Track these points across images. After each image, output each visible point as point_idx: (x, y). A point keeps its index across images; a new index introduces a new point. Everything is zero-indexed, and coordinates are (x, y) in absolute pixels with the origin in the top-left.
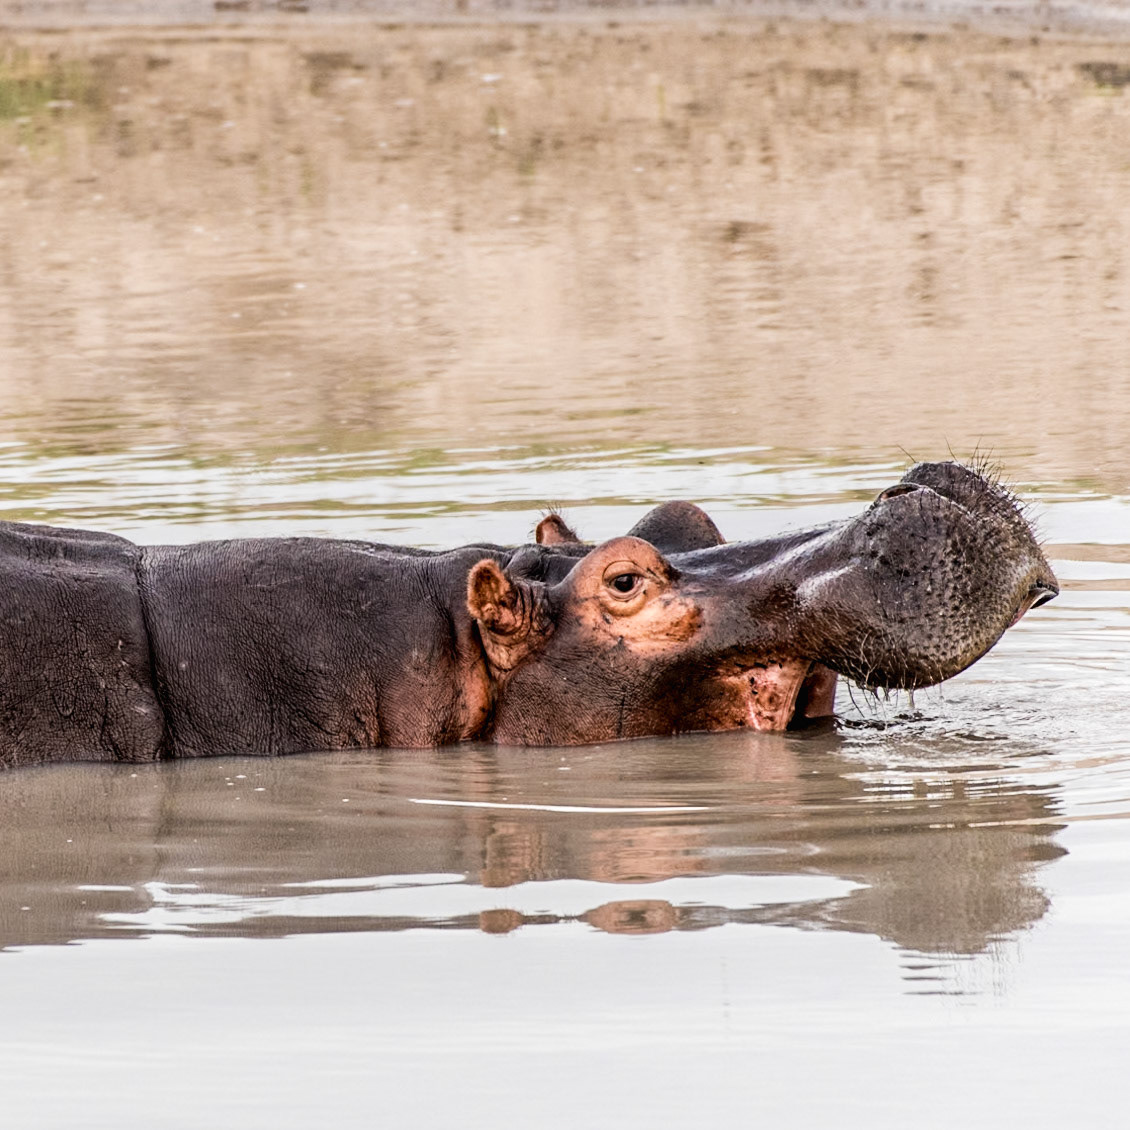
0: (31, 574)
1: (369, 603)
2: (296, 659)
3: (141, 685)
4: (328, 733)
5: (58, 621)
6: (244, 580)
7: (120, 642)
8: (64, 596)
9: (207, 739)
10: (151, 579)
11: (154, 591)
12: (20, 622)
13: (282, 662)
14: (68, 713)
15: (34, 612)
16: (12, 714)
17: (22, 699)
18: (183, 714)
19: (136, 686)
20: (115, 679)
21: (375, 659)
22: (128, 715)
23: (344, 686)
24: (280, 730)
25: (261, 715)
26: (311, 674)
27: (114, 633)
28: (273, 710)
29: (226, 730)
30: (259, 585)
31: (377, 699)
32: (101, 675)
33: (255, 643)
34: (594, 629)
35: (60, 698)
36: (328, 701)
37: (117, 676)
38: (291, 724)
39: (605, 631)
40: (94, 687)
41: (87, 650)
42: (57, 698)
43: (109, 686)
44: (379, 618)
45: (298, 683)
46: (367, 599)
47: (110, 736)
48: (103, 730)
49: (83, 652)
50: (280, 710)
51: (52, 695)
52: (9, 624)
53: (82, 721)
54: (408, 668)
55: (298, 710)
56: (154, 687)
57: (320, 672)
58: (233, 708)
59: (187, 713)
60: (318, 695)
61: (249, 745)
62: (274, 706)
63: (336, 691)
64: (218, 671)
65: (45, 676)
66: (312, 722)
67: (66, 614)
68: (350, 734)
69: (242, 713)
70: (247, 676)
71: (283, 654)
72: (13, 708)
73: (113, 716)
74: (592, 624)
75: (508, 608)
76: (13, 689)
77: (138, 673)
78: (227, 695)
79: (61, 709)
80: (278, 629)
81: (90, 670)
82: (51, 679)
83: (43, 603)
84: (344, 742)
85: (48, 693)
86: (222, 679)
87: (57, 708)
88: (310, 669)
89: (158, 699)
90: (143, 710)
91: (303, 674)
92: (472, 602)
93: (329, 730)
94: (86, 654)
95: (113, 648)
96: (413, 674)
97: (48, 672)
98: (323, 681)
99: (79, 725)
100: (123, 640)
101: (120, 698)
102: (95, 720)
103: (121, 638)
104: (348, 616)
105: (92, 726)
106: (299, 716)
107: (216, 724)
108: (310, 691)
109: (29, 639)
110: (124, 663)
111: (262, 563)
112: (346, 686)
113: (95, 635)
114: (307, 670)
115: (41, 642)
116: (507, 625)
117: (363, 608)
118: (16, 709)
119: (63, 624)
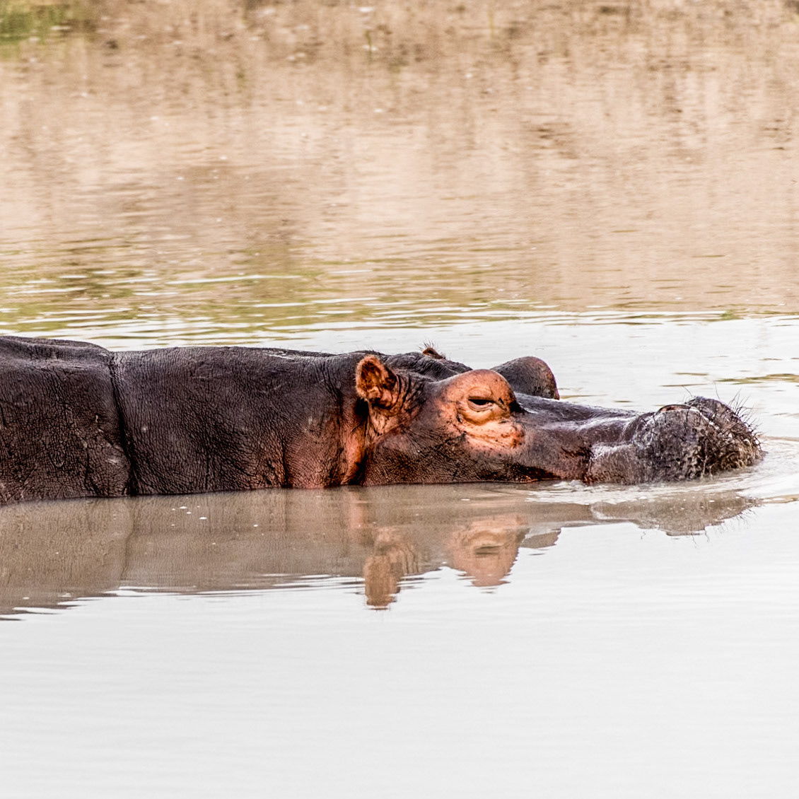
0: (32, 370)
1: (280, 386)
2: (225, 424)
3: (112, 444)
4: (248, 475)
5: (52, 403)
6: (189, 374)
7: (97, 417)
8: (56, 385)
9: (162, 479)
10: (121, 371)
11: (123, 379)
12: (24, 404)
13: (216, 427)
14: (60, 465)
15: (35, 397)
16: (20, 467)
17: (26, 457)
18: (145, 463)
19: (109, 445)
20: (94, 442)
21: (282, 423)
22: (104, 466)
23: (259, 443)
24: (214, 474)
25: (199, 462)
26: (236, 435)
27: (92, 411)
28: (208, 460)
29: (175, 473)
30: (200, 377)
31: (284, 451)
32: (85, 439)
33: (196, 414)
34: (448, 422)
35: (54, 455)
36: (248, 453)
37: (96, 439)
38: (221, 469)
39: (454, 425)
40: (80, 447)
41: (74, 423)
42: (52, 455)
43: (90, 446)
44: (286, 395)
45: (227, 441)
46: (278, 383)
47: (91, 480)
48: (86, 476)
49: (71, 424)
50: (214, 459)
51: (48, 453)
52: (17, 406)
53: (71, 470)
54: (305, 430)
55: (227, 459)
56: (123, 445)
57: (243, 433)
58: (179, 458)
59: (147, 462)
60: (240, 449)
61: (190, 483)
62: (210, 456)
63: (254, 446)
64: (169, 433)
65: (43, 441)
66: (236, 467)
67: (58, 398)
68: (264, 476)
69: (186, 461)
70: (190, 436)
71: (216, 422)
72: (20, 463)
73: (93, 466)
74: (447, 418)
75: (388, 389)
76: (20, 450)
77: (111, 437)
78: (176, 449)
79: (55, 463)
80: (213, 405)
81: (76, 436)
82: (48, 443)
83: (41, 390)
84: (260, 481)
85: (45, 452)
86: (172, 438)
87: (52, 462)
88: (235, 431)
89: (126, 453)
90: (114, 461)
91: (230, 435)
92: (359, 386)
93: (248, 473)
94: (73, 426)
95: (92, 421)
96: (309, 434)
97: (45, 438)
98: (245, 440)
99: (69, 473)
100: (99, 415)
101: (98, 454)
102: (80, 470)
103: (97, 414)
104: (264, 394)
105: (78, 474)
106: (228, 464)
107: (168, 469)
108: (236, 446)
109: (31, 416)
110: (100, 430)
111: (203, 363)
112: (261, 442)
113: (79, 412)
114: (233, 432)
115: (40, 418)
116: (386, 401)
117: (275, 389)
118: (22, 464)
119: (55, 405)
